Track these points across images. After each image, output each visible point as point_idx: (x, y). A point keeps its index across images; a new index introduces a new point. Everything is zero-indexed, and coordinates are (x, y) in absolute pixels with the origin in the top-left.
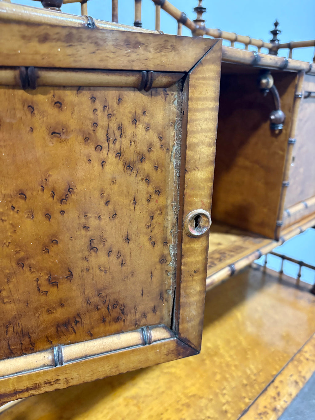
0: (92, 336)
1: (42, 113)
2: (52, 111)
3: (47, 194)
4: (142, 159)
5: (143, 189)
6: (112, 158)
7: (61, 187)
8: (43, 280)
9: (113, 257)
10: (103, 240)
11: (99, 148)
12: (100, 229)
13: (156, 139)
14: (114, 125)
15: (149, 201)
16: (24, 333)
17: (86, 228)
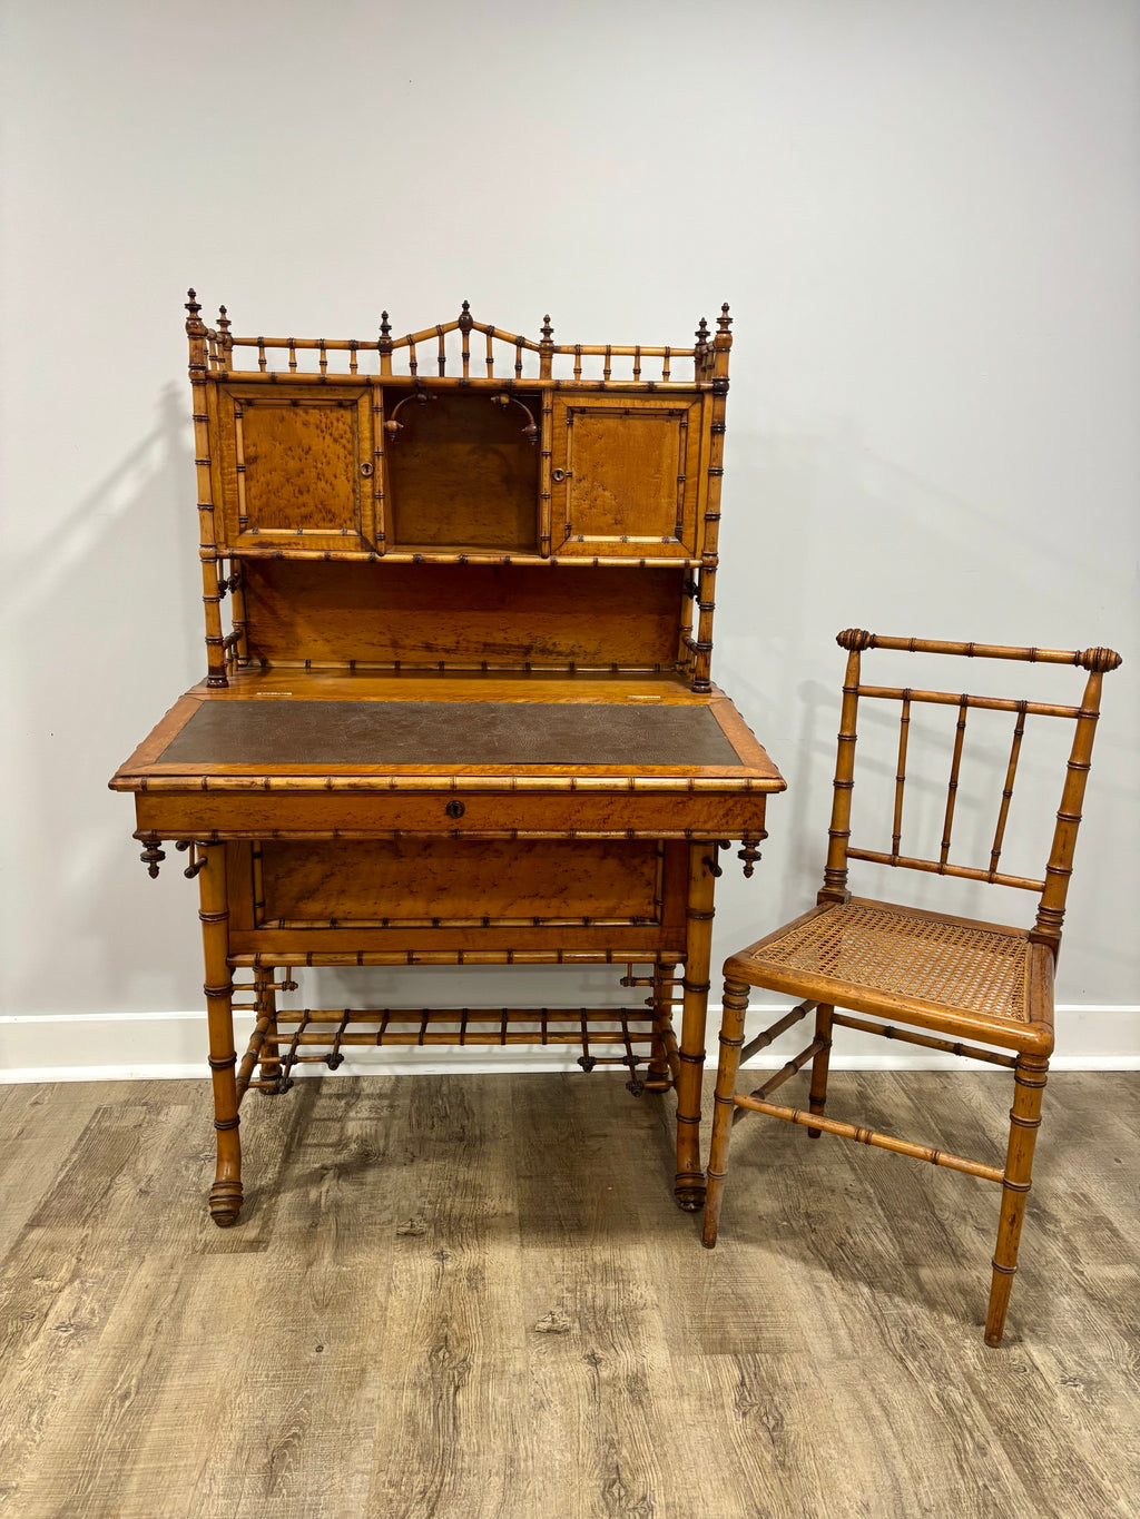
0: (318, 528)
1: (300, 416)
2: (304, 415)
3: (300, 449)
4: (342, 437)
5: (342, 452)
6: (328, 437)
7: (306, 447)
8: (296, 492)
9: (328, 485)
10: (324, 475)
11: (322, 431)
12: (323, 469)
13: (348, 429)
14: (329, 422)
16: (287, 517)
17: (316, 468)
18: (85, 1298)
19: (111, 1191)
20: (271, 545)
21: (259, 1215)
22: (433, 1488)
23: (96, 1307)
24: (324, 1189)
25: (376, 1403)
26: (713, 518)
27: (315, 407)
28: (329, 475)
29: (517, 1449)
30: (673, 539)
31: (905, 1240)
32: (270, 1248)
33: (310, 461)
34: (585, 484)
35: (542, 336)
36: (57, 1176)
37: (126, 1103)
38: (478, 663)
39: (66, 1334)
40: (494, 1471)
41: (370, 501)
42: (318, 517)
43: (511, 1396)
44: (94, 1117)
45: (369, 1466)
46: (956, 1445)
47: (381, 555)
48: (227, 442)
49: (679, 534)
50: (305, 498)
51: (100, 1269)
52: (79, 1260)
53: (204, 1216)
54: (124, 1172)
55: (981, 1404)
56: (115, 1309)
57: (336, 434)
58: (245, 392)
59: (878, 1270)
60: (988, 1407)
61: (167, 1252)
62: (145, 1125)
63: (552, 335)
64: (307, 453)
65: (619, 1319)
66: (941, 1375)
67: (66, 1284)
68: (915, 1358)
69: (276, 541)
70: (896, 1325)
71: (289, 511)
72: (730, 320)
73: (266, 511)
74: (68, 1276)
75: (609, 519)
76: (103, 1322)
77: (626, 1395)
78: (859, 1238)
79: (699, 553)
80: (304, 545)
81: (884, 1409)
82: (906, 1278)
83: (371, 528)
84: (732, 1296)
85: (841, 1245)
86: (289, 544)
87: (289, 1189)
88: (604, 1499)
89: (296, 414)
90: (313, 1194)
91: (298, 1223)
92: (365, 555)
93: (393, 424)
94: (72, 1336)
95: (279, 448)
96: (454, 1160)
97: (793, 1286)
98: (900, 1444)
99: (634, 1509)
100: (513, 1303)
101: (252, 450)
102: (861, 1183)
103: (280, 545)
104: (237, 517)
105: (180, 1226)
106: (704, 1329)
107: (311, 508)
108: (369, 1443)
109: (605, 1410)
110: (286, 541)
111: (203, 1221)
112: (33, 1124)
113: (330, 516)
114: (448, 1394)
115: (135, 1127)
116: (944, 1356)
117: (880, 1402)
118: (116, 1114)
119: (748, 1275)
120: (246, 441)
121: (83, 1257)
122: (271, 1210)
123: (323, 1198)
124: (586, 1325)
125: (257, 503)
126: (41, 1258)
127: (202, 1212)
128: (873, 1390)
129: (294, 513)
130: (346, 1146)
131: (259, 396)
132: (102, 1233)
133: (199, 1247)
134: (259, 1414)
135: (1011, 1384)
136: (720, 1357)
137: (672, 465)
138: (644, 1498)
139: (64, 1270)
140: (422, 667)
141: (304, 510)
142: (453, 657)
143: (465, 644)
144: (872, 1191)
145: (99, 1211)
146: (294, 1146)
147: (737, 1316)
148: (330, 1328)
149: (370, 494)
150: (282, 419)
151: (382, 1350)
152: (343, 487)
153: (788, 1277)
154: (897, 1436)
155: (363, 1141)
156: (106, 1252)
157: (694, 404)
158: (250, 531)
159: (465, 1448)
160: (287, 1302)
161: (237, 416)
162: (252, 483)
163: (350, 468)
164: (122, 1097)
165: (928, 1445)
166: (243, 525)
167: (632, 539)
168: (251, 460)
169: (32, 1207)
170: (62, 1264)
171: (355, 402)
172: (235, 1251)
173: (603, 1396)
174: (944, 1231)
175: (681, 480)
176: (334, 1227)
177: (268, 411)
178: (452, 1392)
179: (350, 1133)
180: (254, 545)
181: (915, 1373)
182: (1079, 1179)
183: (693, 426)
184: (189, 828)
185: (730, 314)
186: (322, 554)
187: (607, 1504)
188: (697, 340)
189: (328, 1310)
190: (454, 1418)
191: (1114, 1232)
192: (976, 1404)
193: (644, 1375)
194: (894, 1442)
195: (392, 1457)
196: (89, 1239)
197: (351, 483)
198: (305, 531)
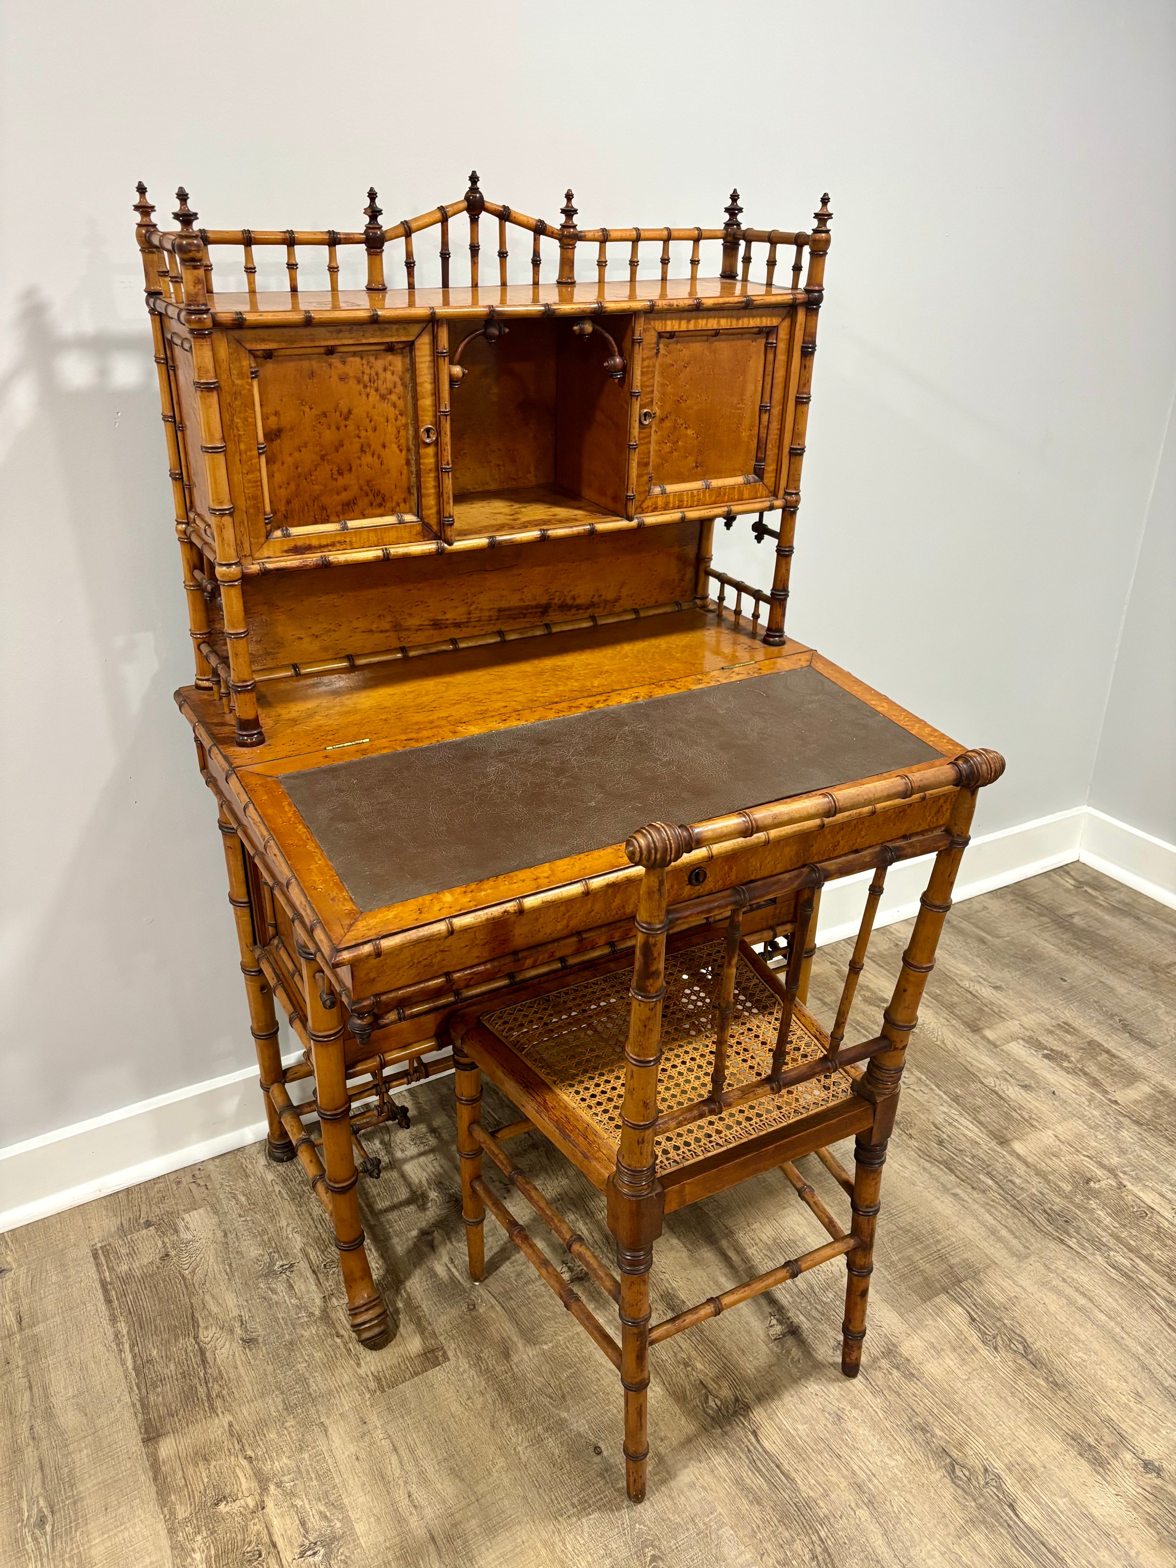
0: (364, 516)
1: (336, 367)
2: (340, 365)
3: (338, 414)
4: (390, 392)
5: (392, 412)
6: (373, 392)
7: (345, 410)
8: (335, 472)
9: (376, 458)
10: (369, 446)
11: (365, 387)
12: (368, 438)
13: (398, 380)
14: (373, 373)
15: (396, 420)
16: (324, 508)
17: (359, 437)
18: (299, 1503)
19: (208, 1355)
20: (309, 549)
21: (403, 1318)
22: (819, 1550)
23: (322, 1508)
24: (445, 1259)
25: (698, 1485)
26: (797, 453)
27: (354, 354)
28: (376, 446)
29: (854, 1473)
30: (752, 477)
31: (982, 1119)
32: (450, 1354)
33: (351, 428)
34: (668, 424)
35: (562, 218)
36: (123, 1362)
37: (122, 1232)
38: (493, 633)
39: (318, 1558)
40: (853, 1505)
41: (432, 475)
42: (363, 503)
43: (806, 1420)
44: (98, 1265)
45: (748, 1556)
46: (1153, 1307)
47: (450, 544)
48: (242, 415)
49: (759, 472)
50: (347, 479)
51: (285, 1460)
52: (250, 1459)
53: (345, 1344)
54: (202, 1324)
55: (1143, 1260)
56: (346, 1501)
57: (383, 390)
58: (263, 340)
59: (986, 1158)
60: (1148, 1259)
61: (342, 1406)
62: (173, 1253)
63: (575, 217)
64: (346, 419)
65: (831, 1296)
66: (1098, 1245)
67: (261, 1495)
68: (1069, 1235)
69: (315, 542)
70: (1034, 1209)
71: (326, 500)
72: (830, 216)
73: (296, 505)
74: (254, 1485)
75: (691, 461)
76: (346, 1520)
77: (895, 1373)
78: (948, 1130)
79: (781, 492)
80: (351, 543)
81: (1084, 1295)
82: (1008, 1157)
83: (434, 510)
84: (900, 1232)
85: (941, 1143)
86: (333, 544)
87: (408, 1276)
88: (958, 1486)
89: (330, 365)
90: (440, 1270)
91: (454, 1312)
92: (429, 547)
93: (457, 370)
94: (327, 1557)
95: (310, 415)
96: (548, 1173)
97: (937, 1201)
98: (1118, 1323)
99: (987, 1483)
100: (730, 1318)
101: (273, 421)
102: (912, 1073)
103: (321, 547)
104: (262, 517)
105: (330, 1365)
106: (903, 1277)
107: (354, 491)
108: (727, 1532)
109: (892, 1397)
110: (329, 542)
111: (349, 1350)
112: (26, 1301)
113: (379, 500)
114: (752, 1444)
115: (162, 1259)
116: (1086, 1224)
117: (1077, 1290)
118: (124, 1251)
119: (896, 1203)
120: (265, 410)
121: (250, 1453)
122: (412, 1307)
123: (454, 1270)
124: (810, 1314)
125: (283, 493)
126: (201, 1476)
127: (338, 1340)
128: (1064, 1280)
129: (333, 501)
130: (424, 1196)
131: (284, 345)
132: (246, 1413)
133: (373, 1385)
134: (602, 1552)
135: (1147, 1231)
136: (937, 1300)
137: (756, 390)
138: (986, 1470)
139: (243, 1480)
140: (434, 650)
141: (345, 496)
142: (465, 632)
143: (475, 615)
144: (924, 1077)
145: (216, 1387)
146: (370, 1217)
147: (918, 1251)
148: (587, 1421)
149: (432, 466)
150: (312, 375)
151: (657, 1424)
152: (395, 458)
153: (926, 1193)
154: (1110, 1318)
155: (439, 1183)
156: (273, 1435)
157: (783, 319)
158: (278, 533)
159: (811, 1494)
160: (522, 1411)
161: (255, 375)
162: (275, 467)
163: (403, 433)
164: (110, 1224)
165: (1136, 1316)
166: (269, 527)
167: (715, 483)
168: (272, 435)
169: (127, 1415)
170: (234, 1472)
171: (411, 345)
172: (417, 1374)
173: (879, 1383)
174: (1000, 1097)
175: (763, 409)
176: (493, 1301)
177: (292, 364)
178: (753, 1440)
179: (417, 1181)
180: (286, 551)
181: (1080, 1250)
182: (1052, 1009)
183: (782, 346)
184: (416, 980)
185: (830, 208)
186: (379, 553)
187: (963, 1489)
188: (726, 217)
189: (570, 1402)
190: (778, 1466)
191: (1108, 1052)
192: (1138, 1261)
193: (894, 1345)
194: (1112, 1324)
195: (759, 1536)
196: (234, 1423)
197: (404, 452)
198: (351, 524)
